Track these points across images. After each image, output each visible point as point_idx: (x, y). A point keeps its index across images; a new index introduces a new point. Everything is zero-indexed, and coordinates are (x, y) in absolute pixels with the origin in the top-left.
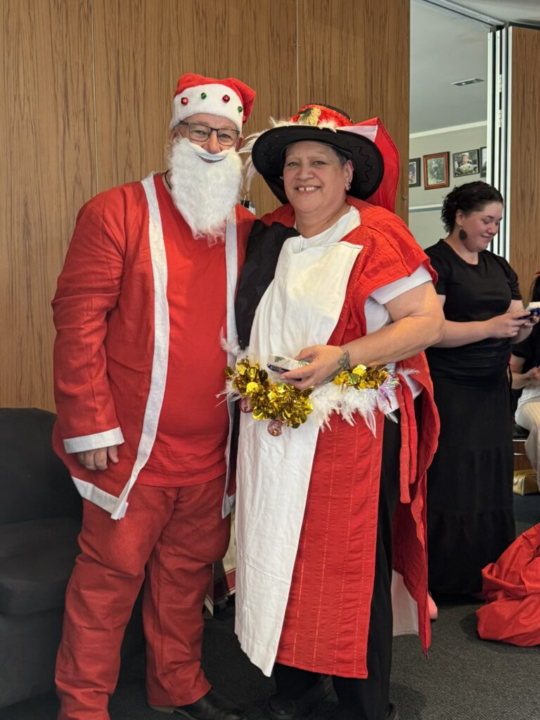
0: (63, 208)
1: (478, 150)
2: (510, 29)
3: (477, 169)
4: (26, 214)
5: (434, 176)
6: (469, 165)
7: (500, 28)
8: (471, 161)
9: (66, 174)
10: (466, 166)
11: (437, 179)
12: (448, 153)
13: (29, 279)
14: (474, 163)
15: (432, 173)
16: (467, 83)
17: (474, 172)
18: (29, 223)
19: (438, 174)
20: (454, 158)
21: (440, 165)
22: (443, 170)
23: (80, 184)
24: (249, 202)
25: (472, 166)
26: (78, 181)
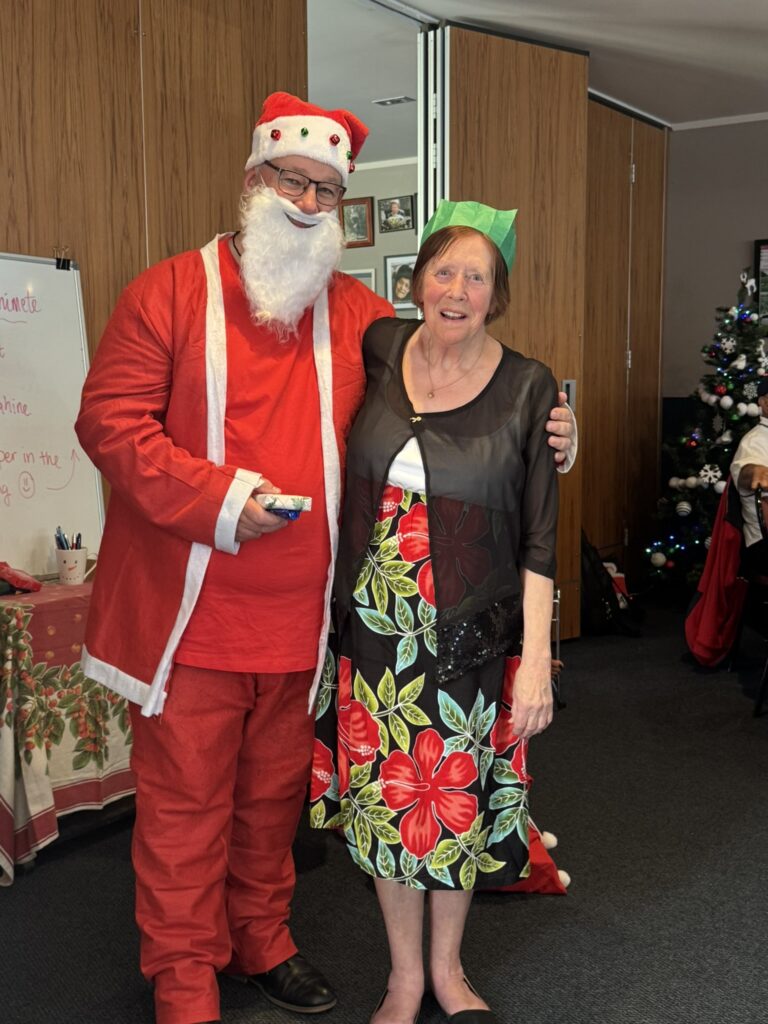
1: (412, 196)
2: (448, 29)
3: (411, 223)
5: (353, 230)
6: (400, 216)
7: (434, 27)
8: (402, 211)
10: (396, 218)
11: (358, 233)
12: (372, 199)
14: (407, 214)
15: (351, 226)
16: (393, 102)
17: (406, 227)
19: (358, 227)
20: (379, 205)
21: (360, 215)
22: (365, 222)
25: (404, 219)
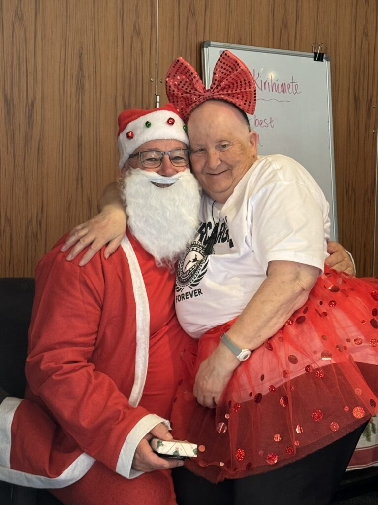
0: (119, 60)
4: (81, 68)
9: (125, 22)
13: (80, 138)
18: (83, 76)
23: (139, 33)
24: (323, 54)
26: (137, 31)
